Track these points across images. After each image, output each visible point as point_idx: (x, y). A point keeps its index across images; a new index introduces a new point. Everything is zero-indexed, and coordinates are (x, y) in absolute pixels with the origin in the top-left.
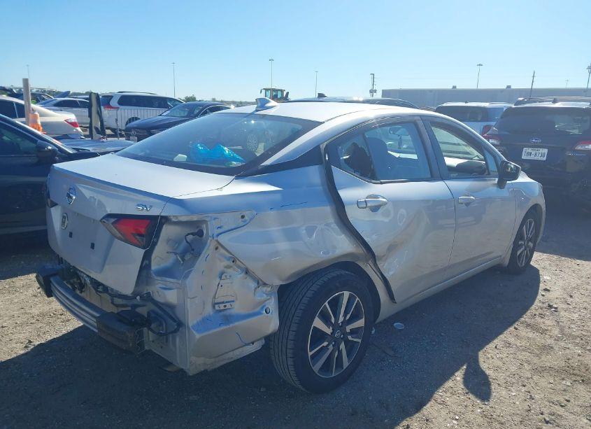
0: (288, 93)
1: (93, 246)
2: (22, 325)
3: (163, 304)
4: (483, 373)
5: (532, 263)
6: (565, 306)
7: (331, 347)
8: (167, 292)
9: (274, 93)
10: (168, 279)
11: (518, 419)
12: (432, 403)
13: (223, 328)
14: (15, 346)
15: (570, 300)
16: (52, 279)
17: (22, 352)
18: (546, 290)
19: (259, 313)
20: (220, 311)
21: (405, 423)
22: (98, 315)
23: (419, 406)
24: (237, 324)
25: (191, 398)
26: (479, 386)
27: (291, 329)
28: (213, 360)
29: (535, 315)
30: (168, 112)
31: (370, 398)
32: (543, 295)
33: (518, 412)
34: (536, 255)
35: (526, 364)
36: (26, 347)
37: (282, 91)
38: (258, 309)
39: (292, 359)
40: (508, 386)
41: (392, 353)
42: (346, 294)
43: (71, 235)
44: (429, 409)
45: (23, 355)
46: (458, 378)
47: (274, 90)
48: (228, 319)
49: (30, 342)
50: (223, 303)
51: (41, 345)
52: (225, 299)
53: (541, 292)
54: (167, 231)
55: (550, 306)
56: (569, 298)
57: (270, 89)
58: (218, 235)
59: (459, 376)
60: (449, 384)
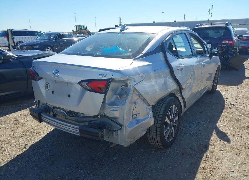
0: (86, 27)
1: (69, 96)
2: (17, 137)
3: (112, 118)
4: (222, 132)
5: (217, 89)
6: (236, 103)
7: (170, 129)
8: (114, 112)
9: (80, 28)
10: (114, 106)
11: (243, 147)
12: (210, 146)
13: (138, 125)
14: (19, 147)
15: (237, 101)
16: (42, 114)
17: (25, 150)
18: (226, 98)
19: (148, 118)
20: (135, 118)
21: (205, 155)
22: (79, 127)
23: (206, 148)
24: (141, 123)
25: (114, 158)
26: (223, 137)
27: (158, 123)
28: (133, 140)
29: (228, 108)
30: (39, 37)
31: (186, 147)
32: (226, 100)
33: (242, 144)
34: (218, 86)
35: (235, 127)
36: (25, 147)
37: (84, 26)
38: (147, 116)
39: (159, 136)
40: (233, 135)
41: (184, 129)
42: (174, 106)
43: (53, 92)
44: (211, 148)
45: (26, 151)
46: (214, 135)
47: (80, 26)
48: (138, 121)
49: (26, 145)
50: (136, 114)
51: (32, 145)
52: (136, 113)
53: (225, 100)
54: (112, 85)
55: (231, 104)
56: (236, 100)
57: (78, 26)
58: (135, 85)
59: (214, 134)
60: (212, 138)
